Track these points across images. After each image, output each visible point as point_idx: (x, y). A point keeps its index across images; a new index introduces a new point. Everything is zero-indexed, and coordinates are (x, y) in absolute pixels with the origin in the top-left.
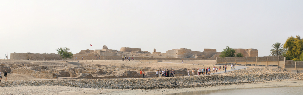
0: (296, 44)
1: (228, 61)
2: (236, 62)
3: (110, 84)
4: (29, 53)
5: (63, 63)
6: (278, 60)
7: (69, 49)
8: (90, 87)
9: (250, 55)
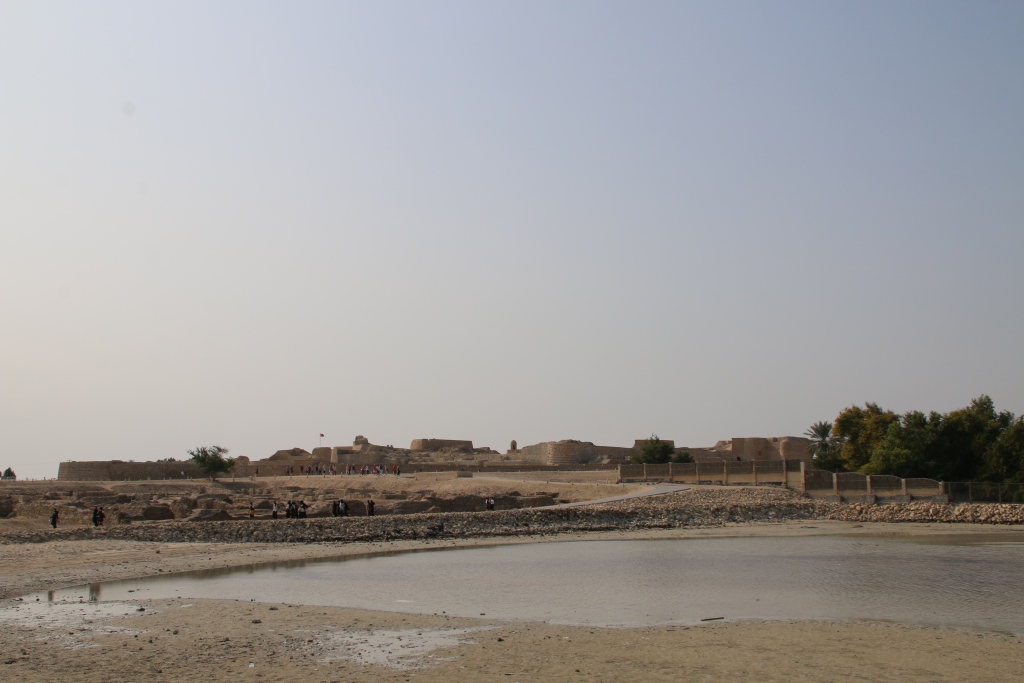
0: (868, 426)
1: (650, 473)
2: (672, 475)
3: (252, 533)
4: (115, 463)
6: (784, 468)
8: (191, 539)
9: (784, 453)
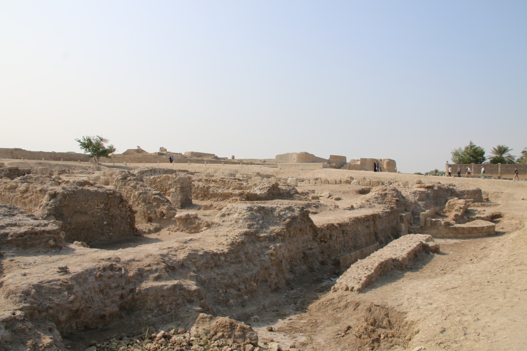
2: (501, 174)
4: (16, 149)
5: (90, 167)
7: (106, 141)
